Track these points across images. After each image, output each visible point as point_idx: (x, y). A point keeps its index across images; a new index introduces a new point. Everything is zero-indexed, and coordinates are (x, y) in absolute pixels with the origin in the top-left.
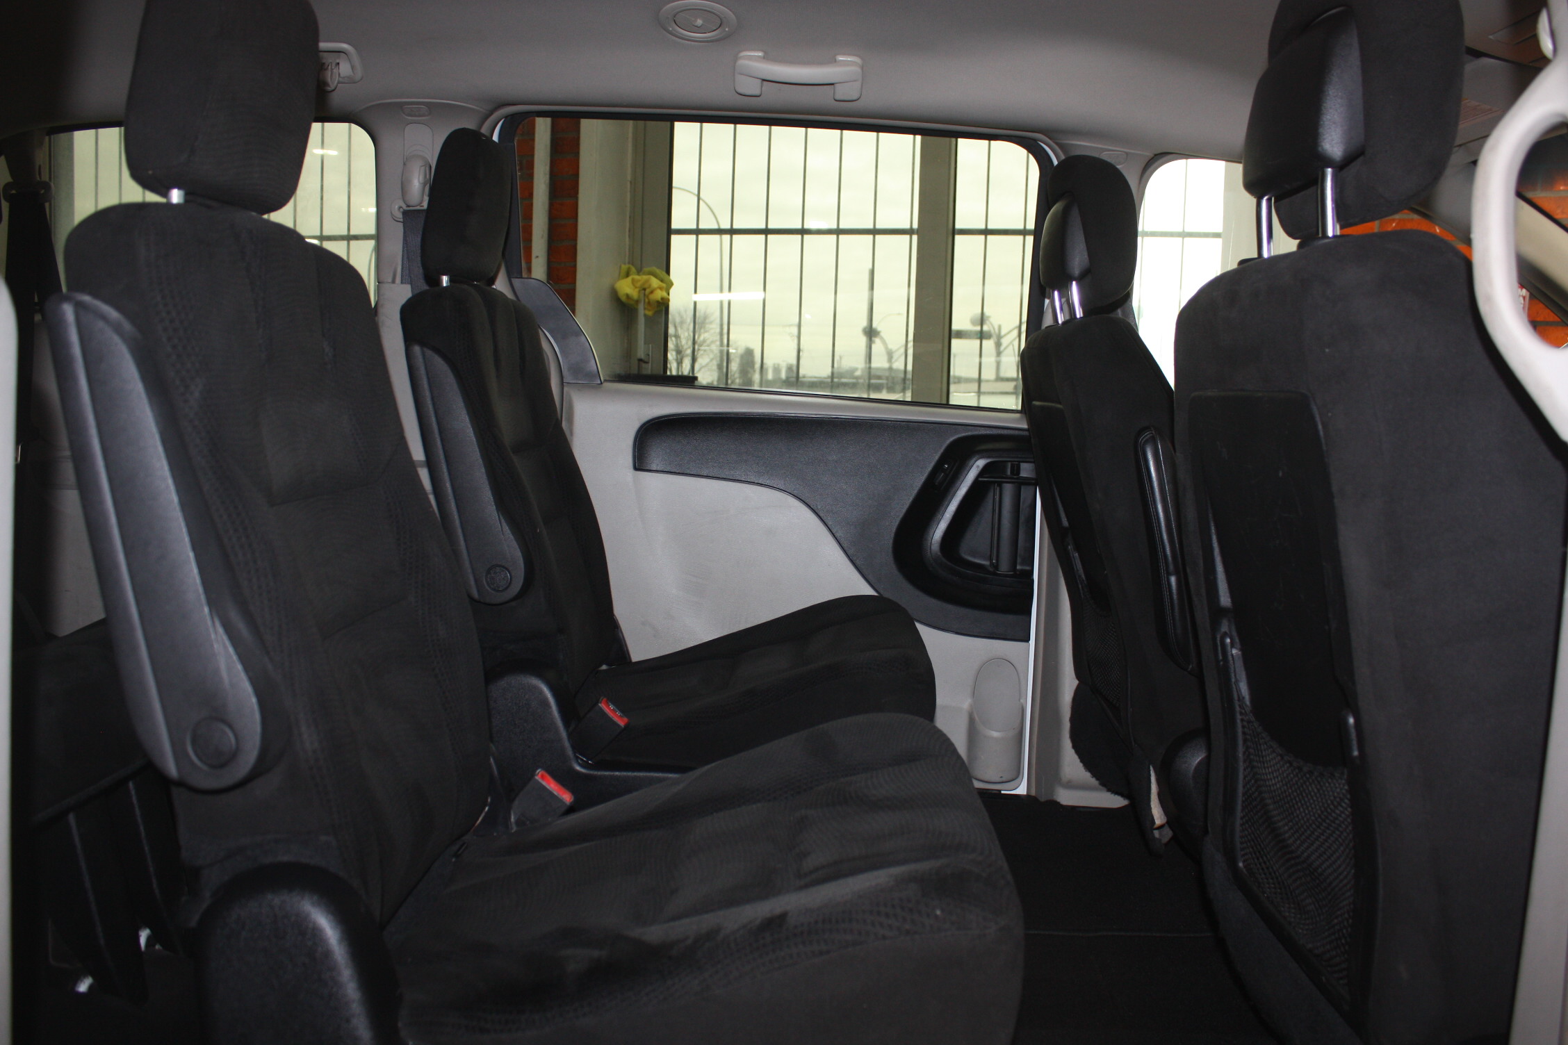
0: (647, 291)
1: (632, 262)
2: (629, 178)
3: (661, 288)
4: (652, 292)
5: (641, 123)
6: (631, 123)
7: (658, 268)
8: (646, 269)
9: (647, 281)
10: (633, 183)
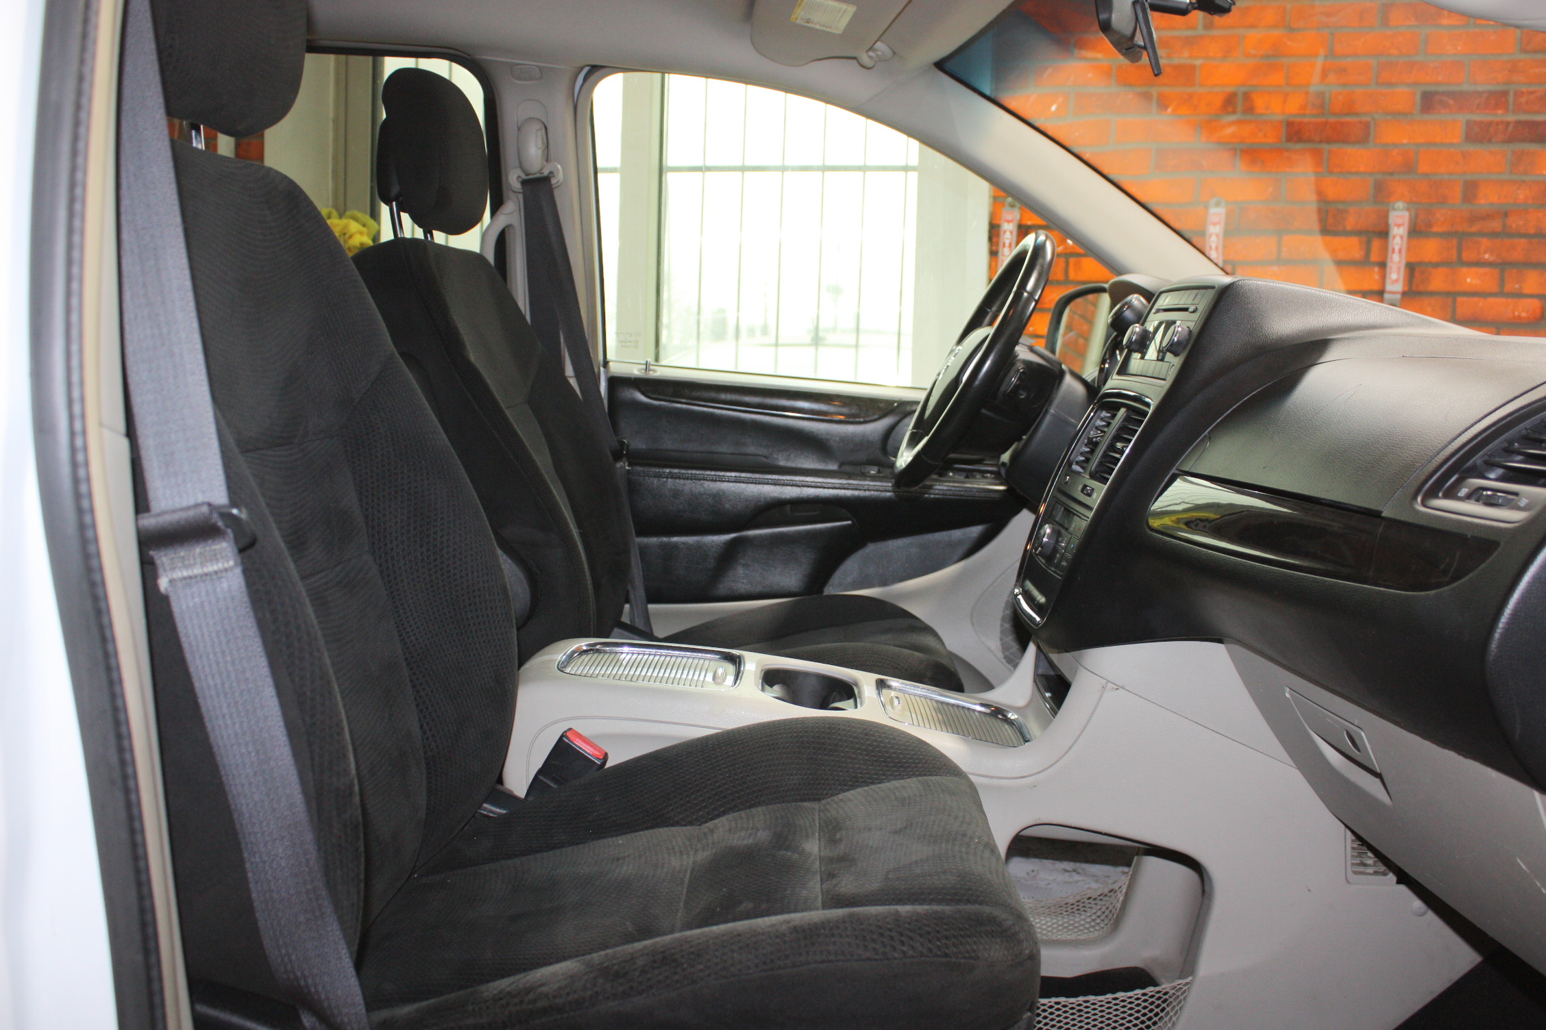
0: (347, 236)
1: (336, 207)
2: (331, 115)
3: (361, 233)
4: (351, 237)
5: (343, 57)
6: (332, 57)
7: (360, 210)
8: (348, 213)
9: (346, 227)
10: (336, 120)
